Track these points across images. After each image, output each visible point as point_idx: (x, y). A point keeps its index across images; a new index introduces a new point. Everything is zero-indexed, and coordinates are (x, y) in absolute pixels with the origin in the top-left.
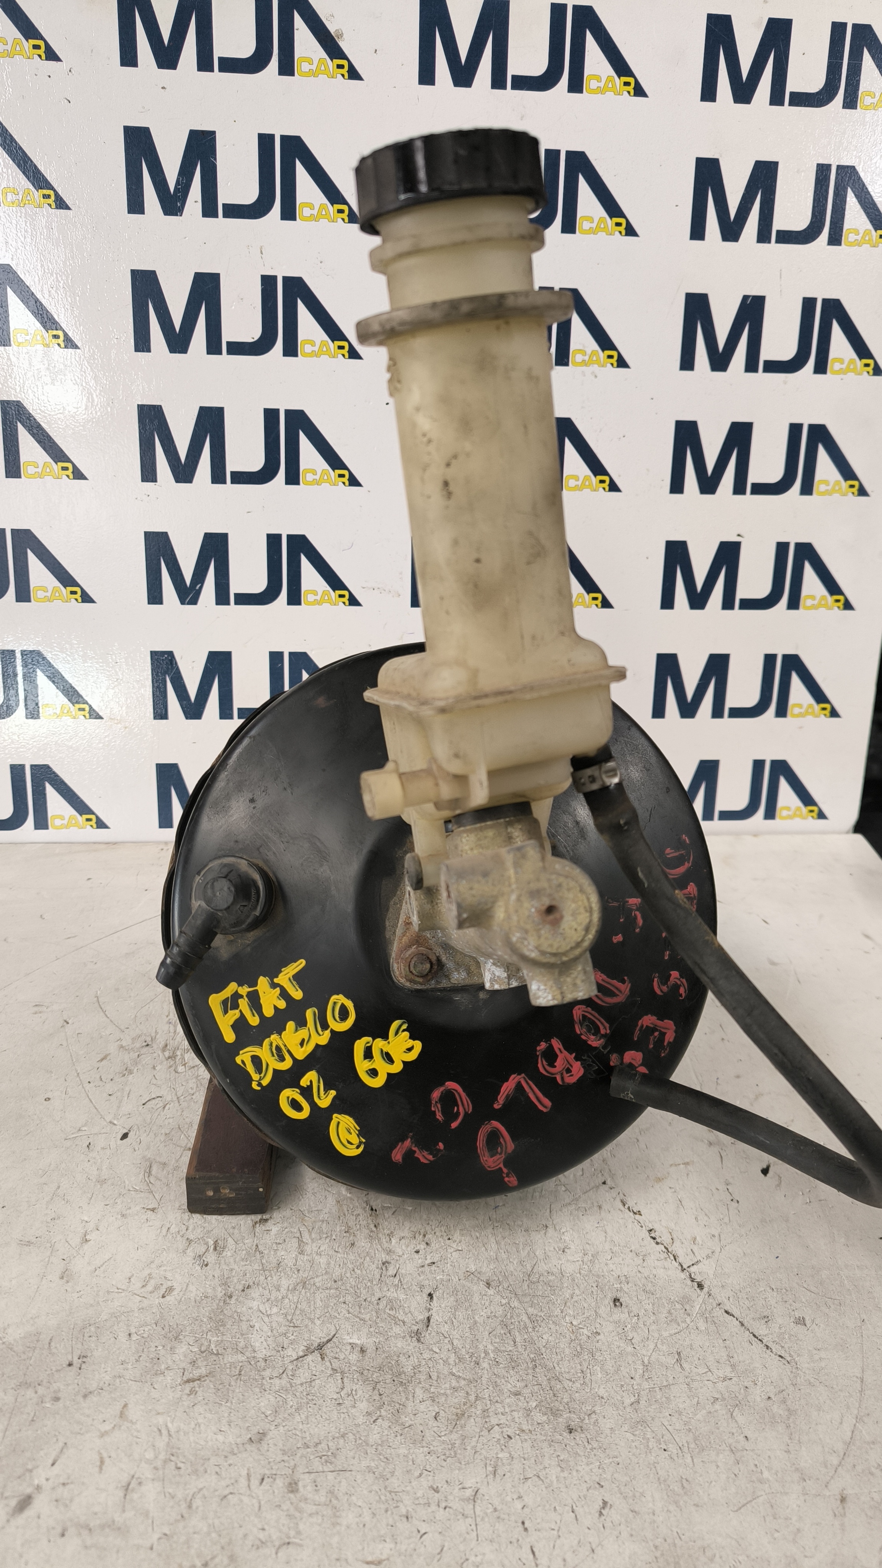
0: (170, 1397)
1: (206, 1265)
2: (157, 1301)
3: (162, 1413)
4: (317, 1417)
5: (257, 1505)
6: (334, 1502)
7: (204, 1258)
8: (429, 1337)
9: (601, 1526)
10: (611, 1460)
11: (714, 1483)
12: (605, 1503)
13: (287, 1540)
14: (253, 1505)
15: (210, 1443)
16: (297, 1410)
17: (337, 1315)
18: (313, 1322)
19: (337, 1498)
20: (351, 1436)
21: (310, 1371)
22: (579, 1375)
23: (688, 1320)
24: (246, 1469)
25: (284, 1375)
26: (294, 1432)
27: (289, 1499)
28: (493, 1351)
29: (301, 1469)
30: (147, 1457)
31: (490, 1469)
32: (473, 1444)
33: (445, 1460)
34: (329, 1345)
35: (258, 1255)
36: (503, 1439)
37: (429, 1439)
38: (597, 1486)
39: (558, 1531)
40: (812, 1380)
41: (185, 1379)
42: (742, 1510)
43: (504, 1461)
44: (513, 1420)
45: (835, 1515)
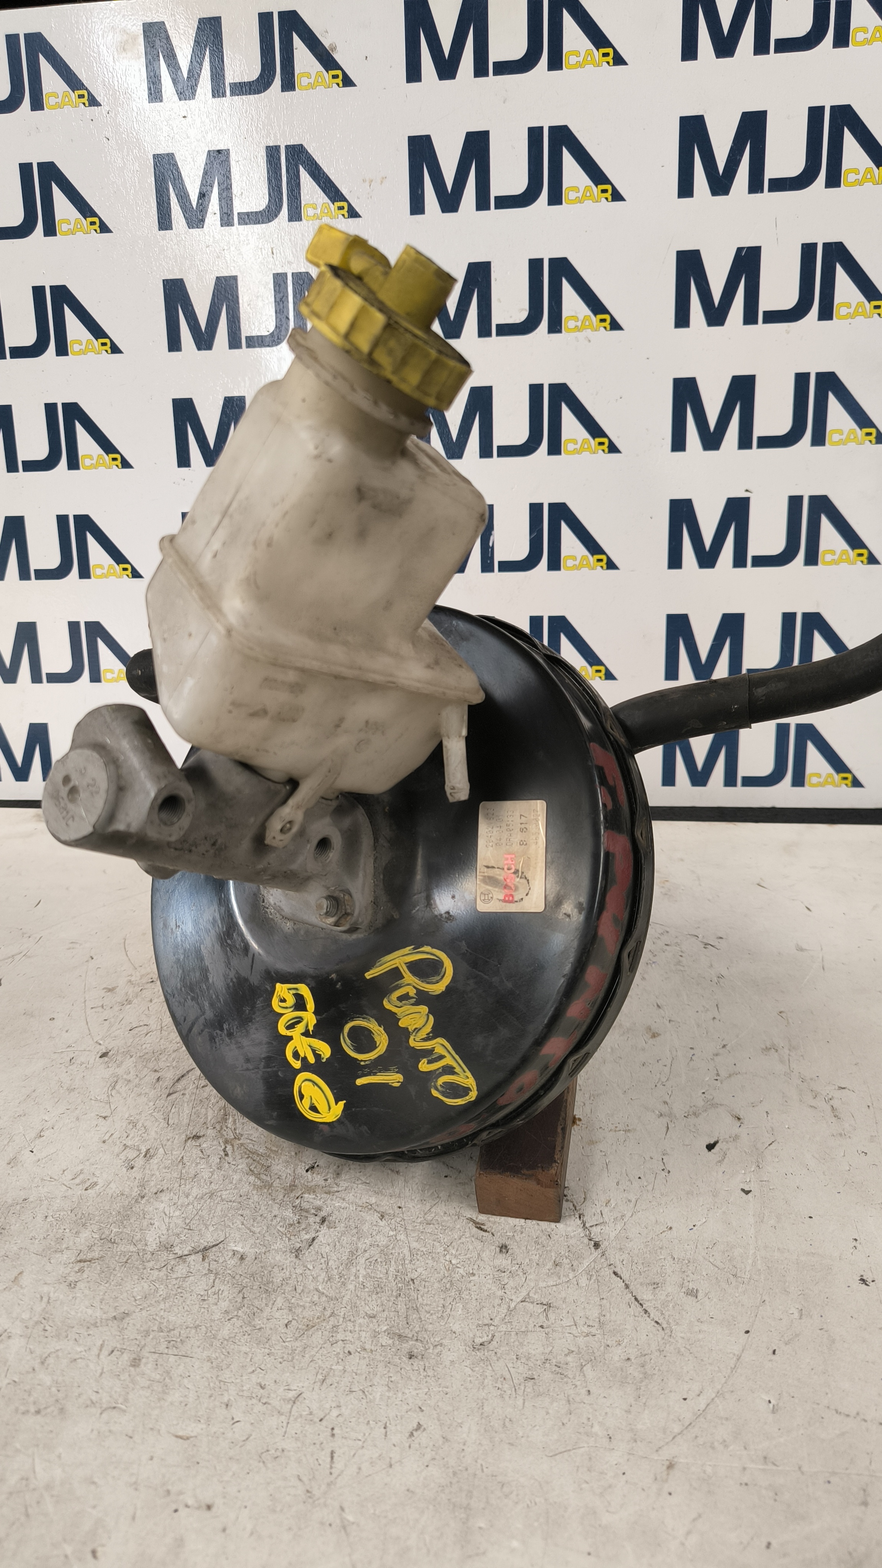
0: (61, 1272)
1: (132, 1168)
2: (80, 1192)
3: (49, 1284)
4: (180, 1308)
5: (99, 1371)
6: (167, 1380)
7: (132, 1162)
8: (308, 1255)
9: (407, 1445)
10: (441, 1389)
11: (538, 1427)
12: (419, 1425)
13: (114, 1405)
14: (96, 1371)
15: (79, 1315)
16: (164, 1299)
17: (231, 1225)
18: (207, 1228)
19: (171, 1378)
20: (203, 1328)
21: (188, 1268)
22: (440, 1308)
23: (571, 1275)
24: (101, 1340)
25: (164, 1269)
26: (154, 1317)
27: (129, 1372)
28: (364, 1276)
29: (147, 1349)
30: (23, 1317)
31: (320, 1377)
32: (313, 1353)
33: (281, 1363)
34: (214, 1249)
35: (180, 1166)
36: (342, 1353)
37: (274, 1342)
38: (418, 1410)
39: (364, 1442)
40: (683, 1350)
41: (78, 1259)
42: (557, 1457)
43: (336, 1373)
44: (359, 1338)
45: (656, 1479)
